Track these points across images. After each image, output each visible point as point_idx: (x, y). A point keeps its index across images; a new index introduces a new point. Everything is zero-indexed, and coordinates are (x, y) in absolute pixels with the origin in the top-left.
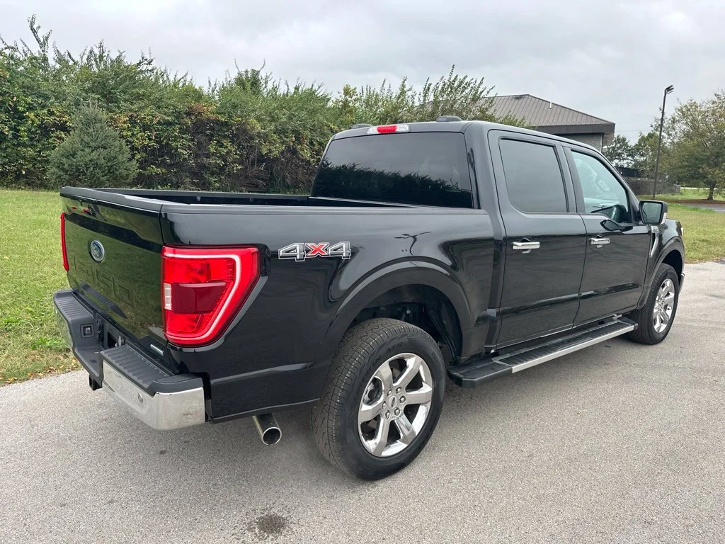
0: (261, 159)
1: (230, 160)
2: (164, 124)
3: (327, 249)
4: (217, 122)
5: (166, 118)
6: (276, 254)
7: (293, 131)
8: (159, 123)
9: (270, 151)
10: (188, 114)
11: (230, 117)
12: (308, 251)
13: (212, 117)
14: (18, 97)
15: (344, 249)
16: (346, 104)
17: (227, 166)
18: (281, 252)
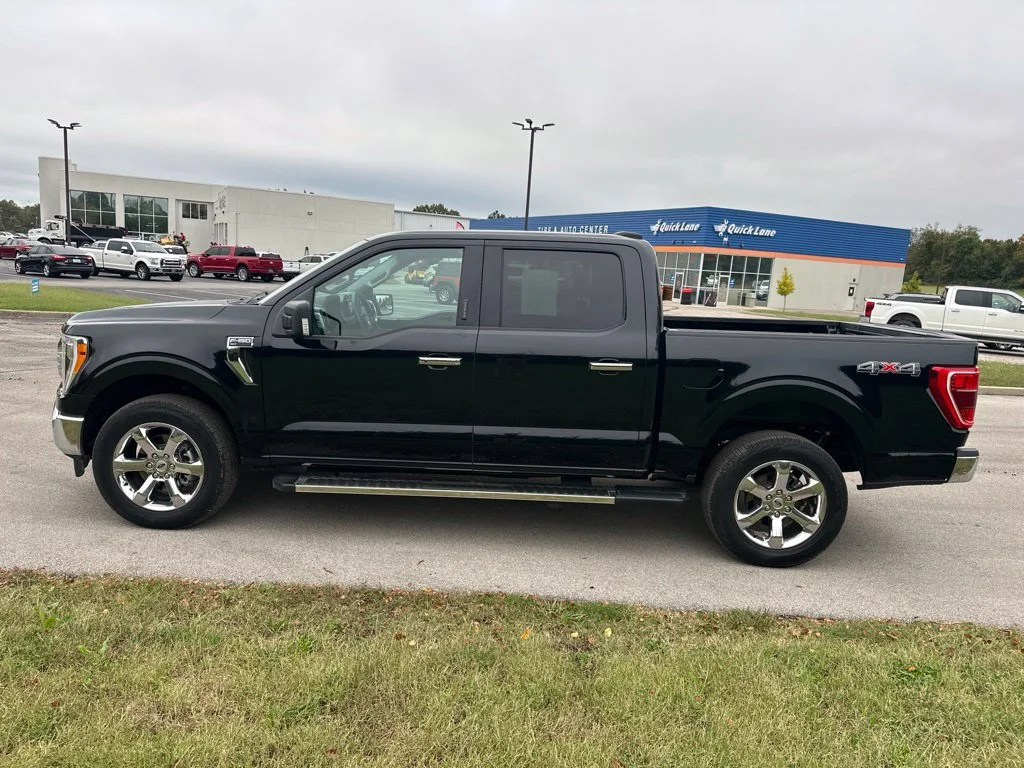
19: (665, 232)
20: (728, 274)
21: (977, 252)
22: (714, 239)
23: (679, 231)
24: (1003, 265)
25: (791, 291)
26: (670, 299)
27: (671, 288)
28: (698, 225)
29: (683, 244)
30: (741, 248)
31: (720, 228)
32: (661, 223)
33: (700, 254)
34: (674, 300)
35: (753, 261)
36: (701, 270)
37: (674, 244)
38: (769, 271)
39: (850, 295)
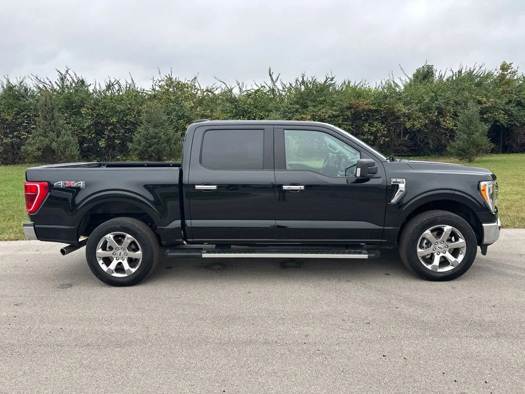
0: (406, 131)
1: (379, 135)
2: (333, 117)
3: (74, 184)
4: (370, 111)
5: (334, 113)
6: (53, 185)
7: (437, 108)
8: (329, 117)
9: (414, 125)
10: (349, 108)
11: (380, 106)
12: (65, 184)
13: (366, 107)
14: (256, 113)
15: (82, 184)
16: (502, 77)
17: (377, 139)
18: (55, 184)
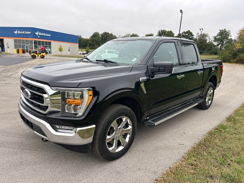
19: (19, 34)
20: (41, 46)
21: (82, 41)
22: (36, 37)
23: (24, 34)
24: (87, 44)
25: (62, 50)
26: (25, 53)
27: (25, 50)
28: (30, 32)
29: (26, 37)
30: (43, 39)
31: (37, 33)
32: (18, 31)
33: (32, 41)
34: (27, 53)
35: (46, 42)
36: (34, 45)
37: (23, 37)
38: (50, 45)
39: (69, 51)
